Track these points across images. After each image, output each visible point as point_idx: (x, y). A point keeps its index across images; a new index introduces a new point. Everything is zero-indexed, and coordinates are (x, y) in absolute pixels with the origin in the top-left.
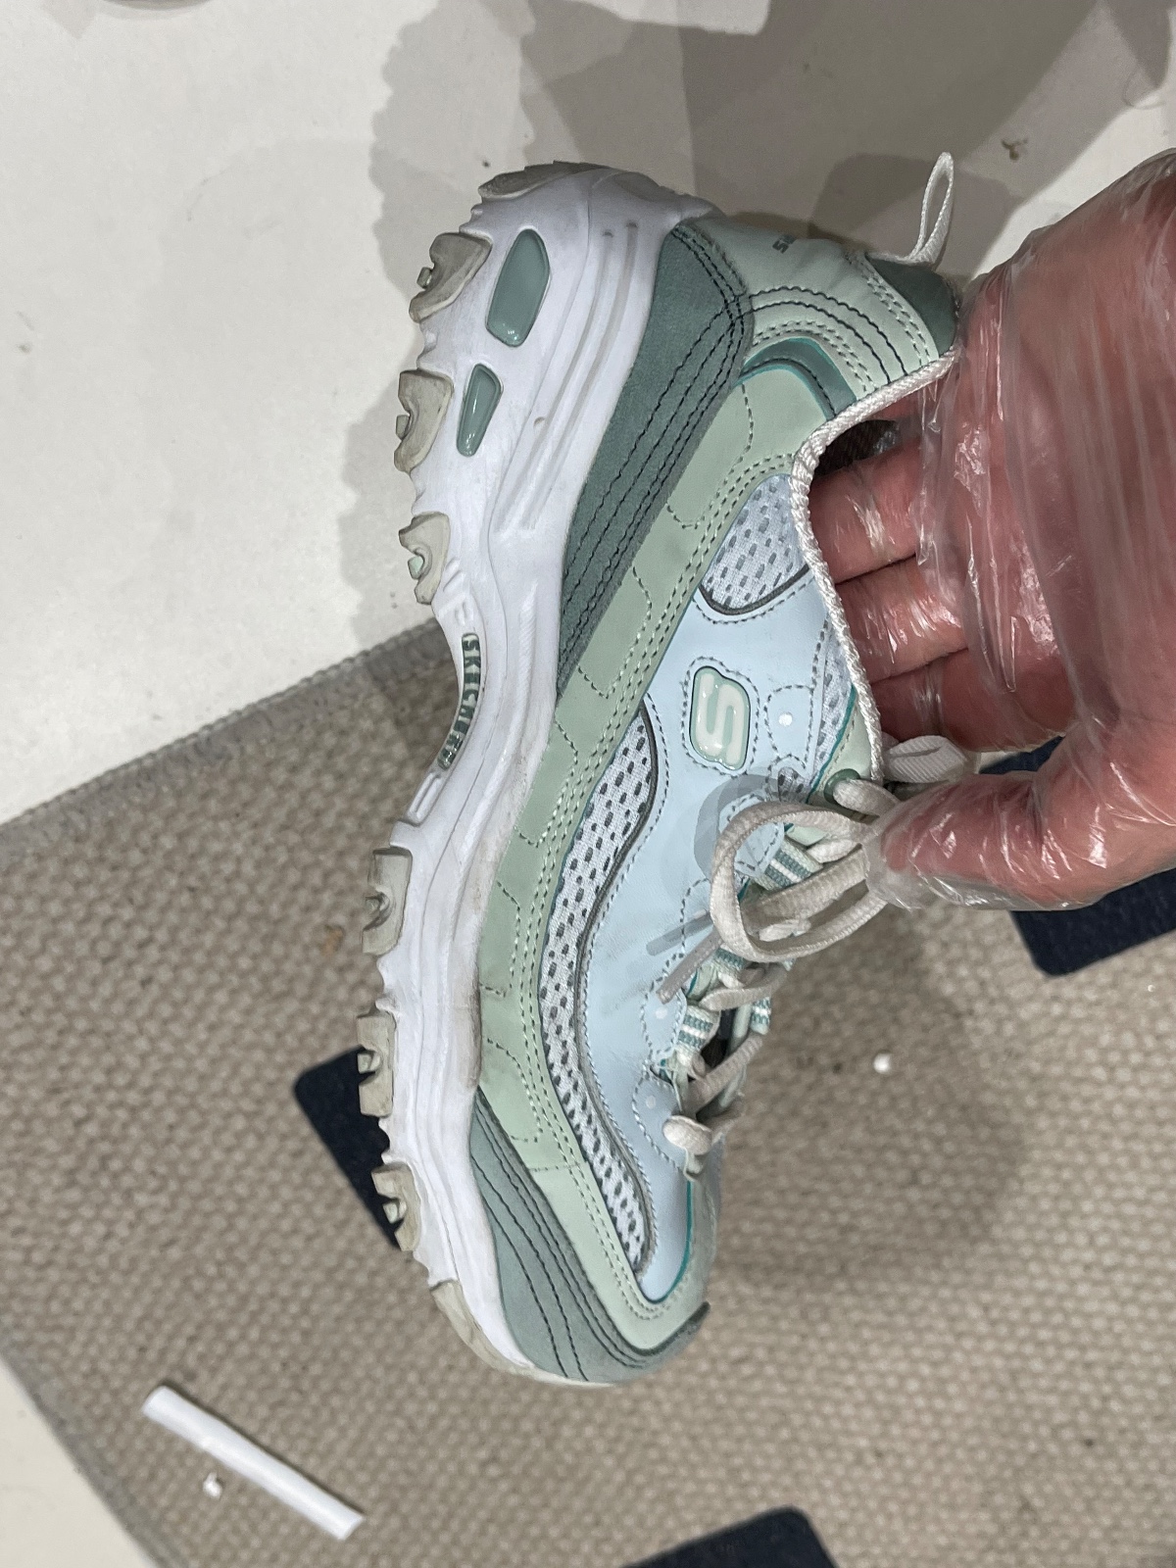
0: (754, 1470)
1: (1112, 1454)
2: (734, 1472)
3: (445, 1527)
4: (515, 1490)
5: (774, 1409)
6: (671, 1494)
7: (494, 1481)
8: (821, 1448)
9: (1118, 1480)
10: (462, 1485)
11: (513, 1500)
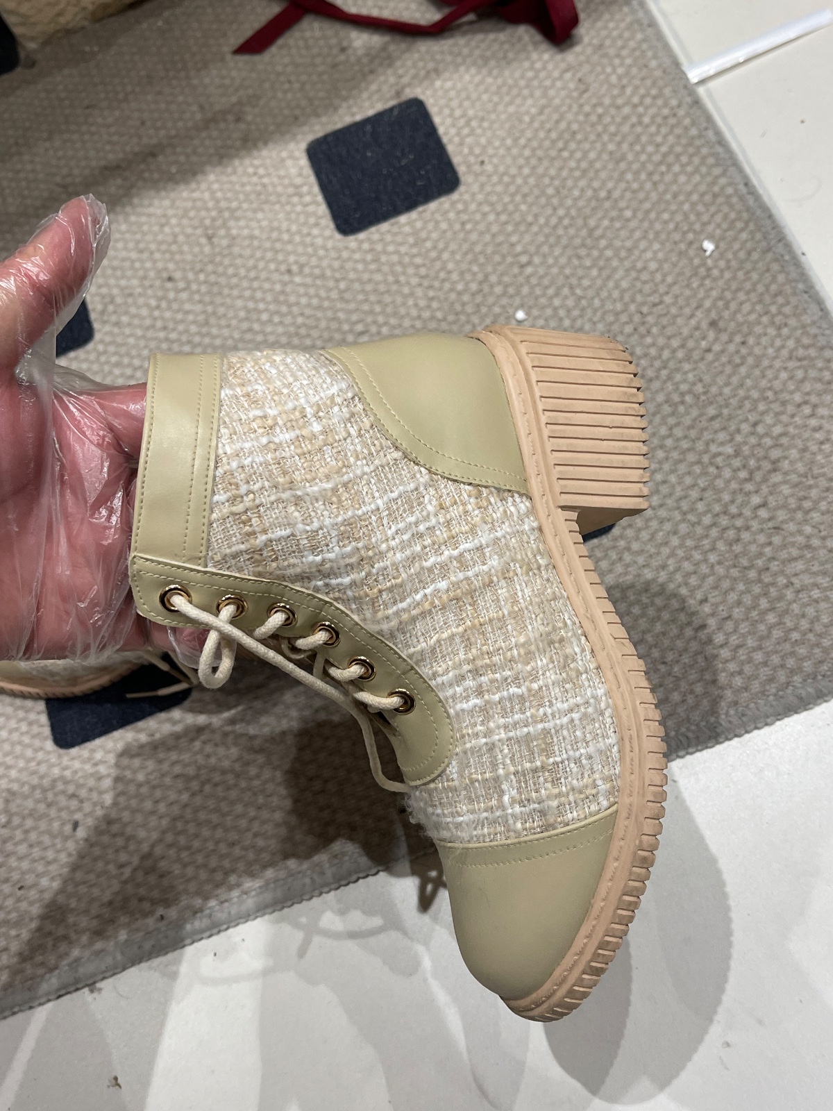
0: (363, 261)
1: (159, 272)
2: (376, 260)
3: (561, 219)
4: (513, 245)
5: (347, 302)
6: (415, 244)
7: (524, 252)
8: (323, 276)
9: (157, 256)
10: (545, 249)
11: (514, 239)
